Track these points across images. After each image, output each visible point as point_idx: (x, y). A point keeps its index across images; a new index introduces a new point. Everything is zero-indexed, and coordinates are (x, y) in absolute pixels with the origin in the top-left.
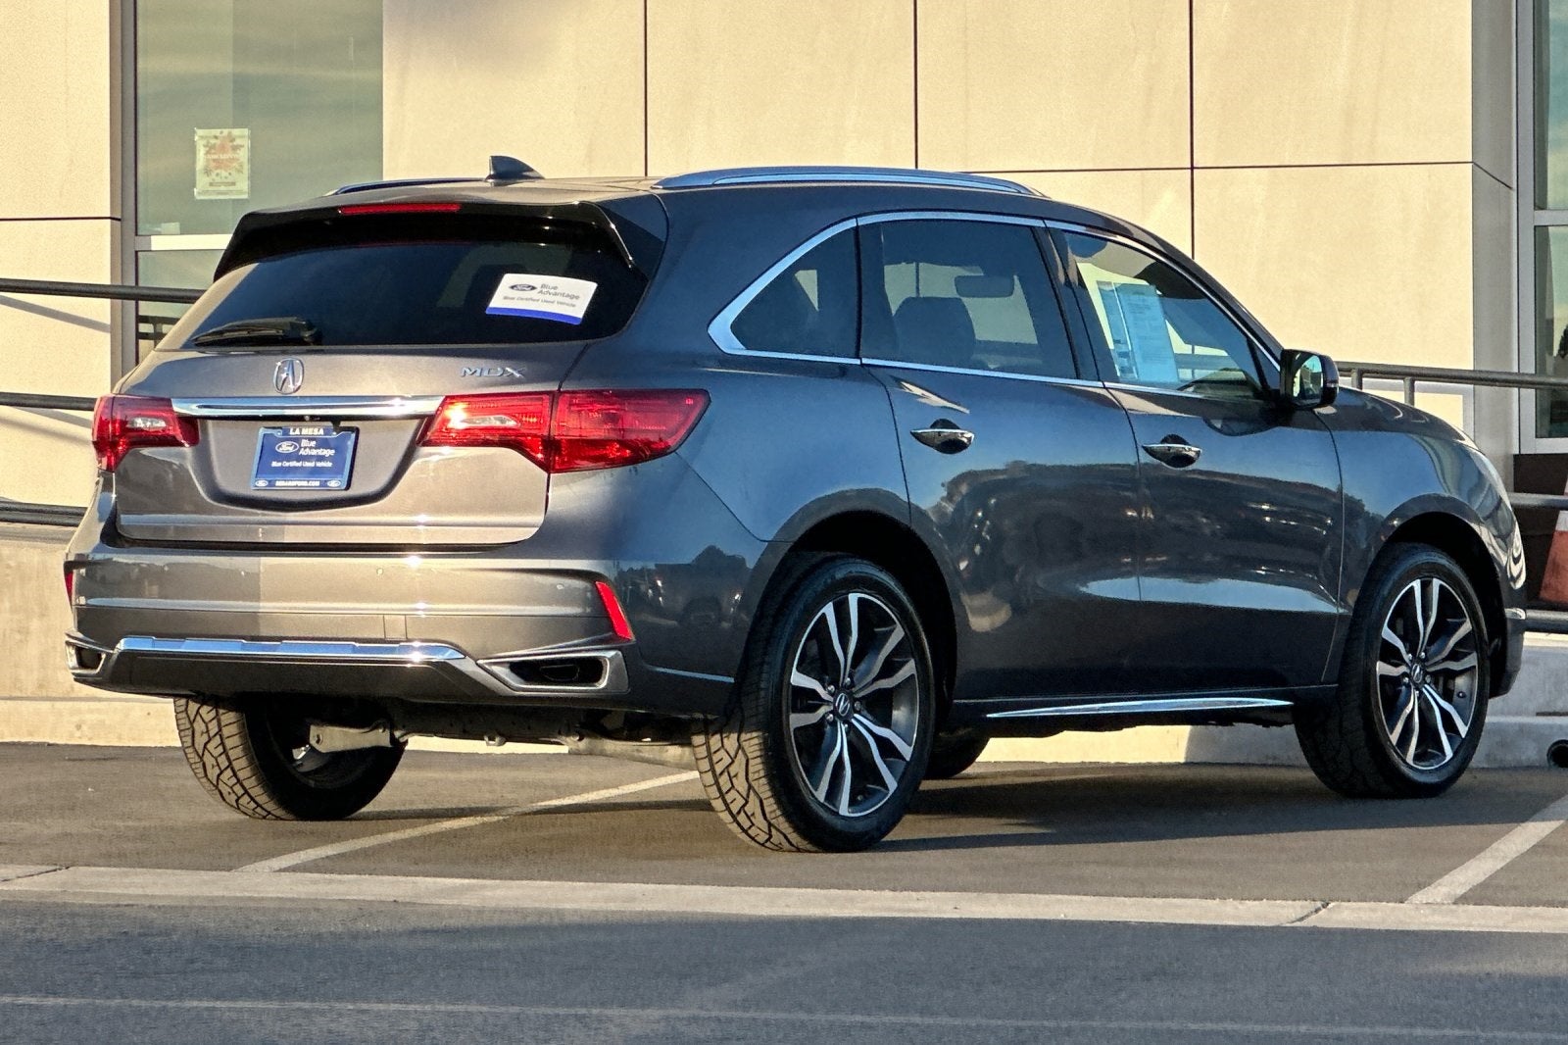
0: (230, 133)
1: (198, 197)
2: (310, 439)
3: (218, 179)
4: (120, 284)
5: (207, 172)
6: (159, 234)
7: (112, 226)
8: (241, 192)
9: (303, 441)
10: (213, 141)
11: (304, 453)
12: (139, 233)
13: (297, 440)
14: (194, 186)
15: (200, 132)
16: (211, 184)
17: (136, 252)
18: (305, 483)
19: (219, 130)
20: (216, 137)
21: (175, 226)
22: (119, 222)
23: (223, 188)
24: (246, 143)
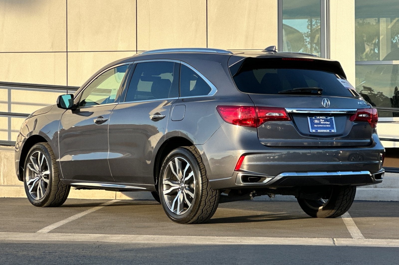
2: (323, 119)
9: (321, 120)
11: (322, 123)
13: (319, 119)
18: (325, 131)
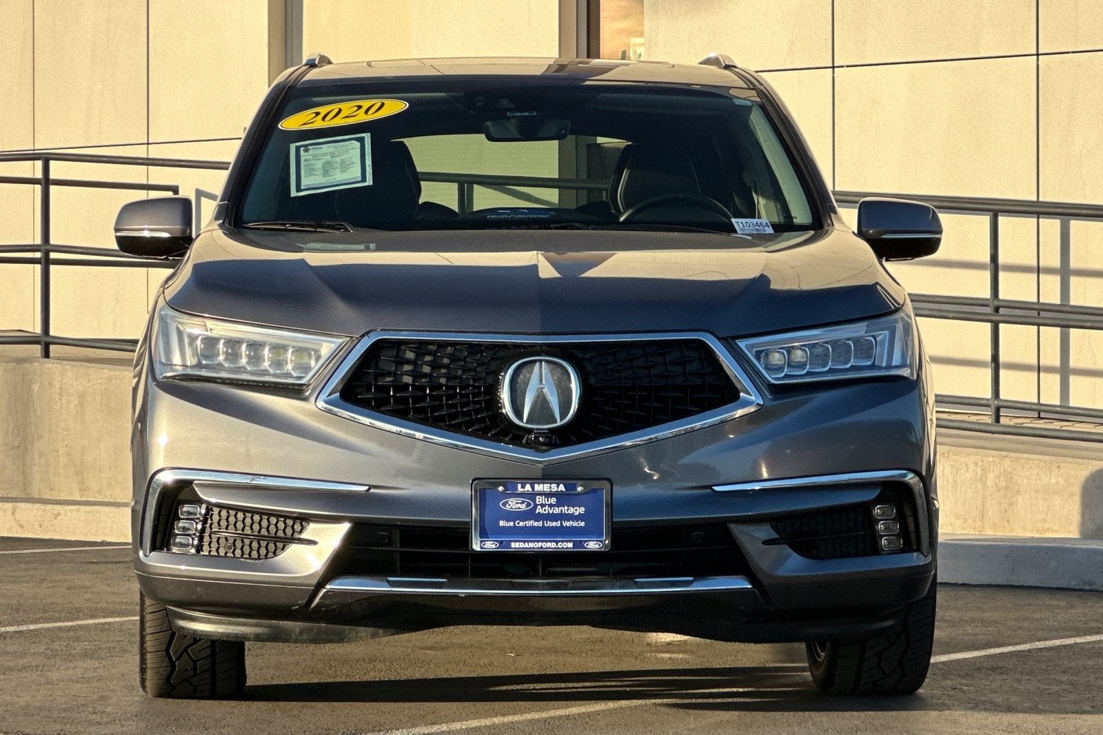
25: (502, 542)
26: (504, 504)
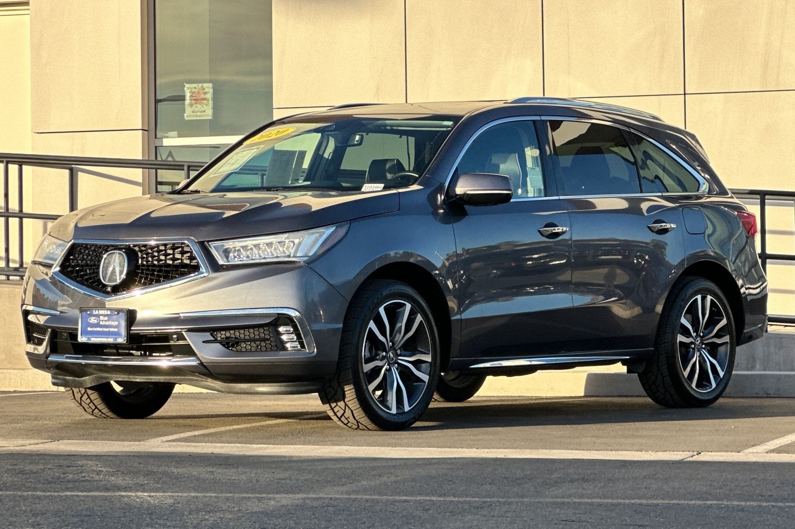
0: (202, 86)
1: (186, 118)
3: (196, 109)
4: (147, 159)
5: (191, 105)
6: (167, 137)
7: (143, 133)
8: (207, 115)
10: (194, 90)
12: (158, 136)
14: (184, 112)
15: (187, 86)
16: (193, 112)
17: (156, 147)
19: (197, 84)
20: (195, 88)
21: (175, 133)
22: (147, 132)
23: (199, 114)
24: (211, 91)
25: (88, 338)
26: (90, 320)
